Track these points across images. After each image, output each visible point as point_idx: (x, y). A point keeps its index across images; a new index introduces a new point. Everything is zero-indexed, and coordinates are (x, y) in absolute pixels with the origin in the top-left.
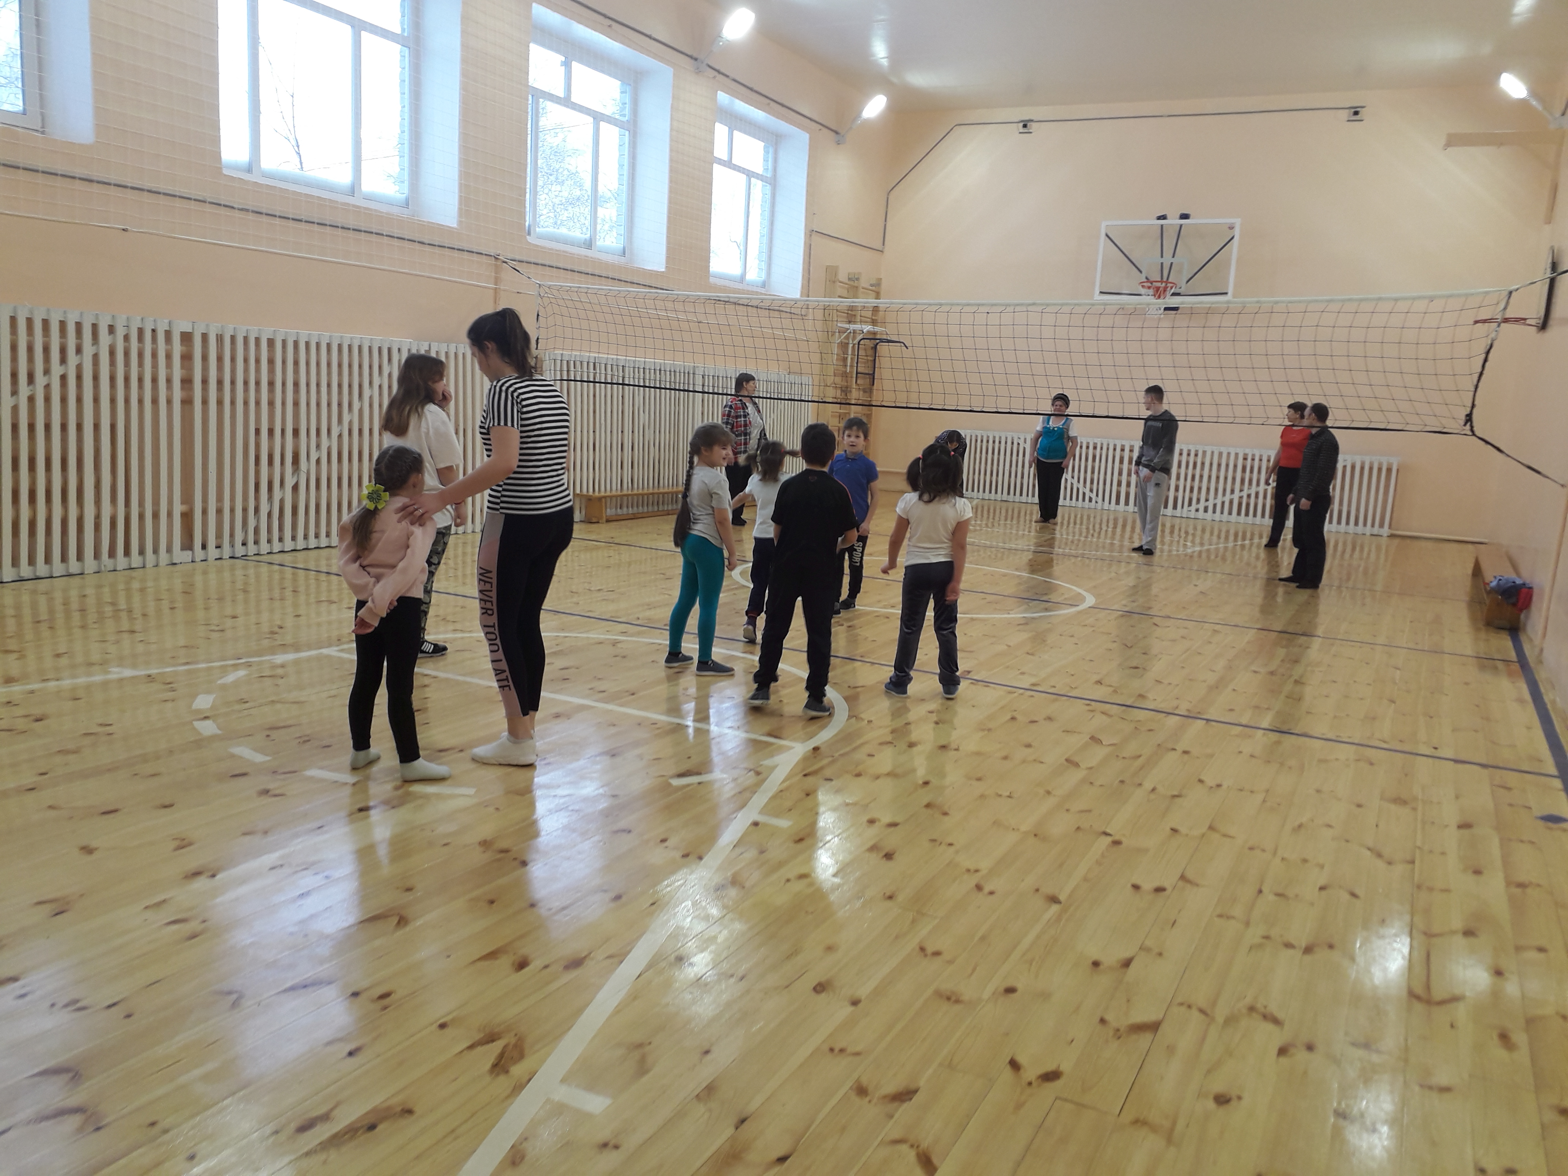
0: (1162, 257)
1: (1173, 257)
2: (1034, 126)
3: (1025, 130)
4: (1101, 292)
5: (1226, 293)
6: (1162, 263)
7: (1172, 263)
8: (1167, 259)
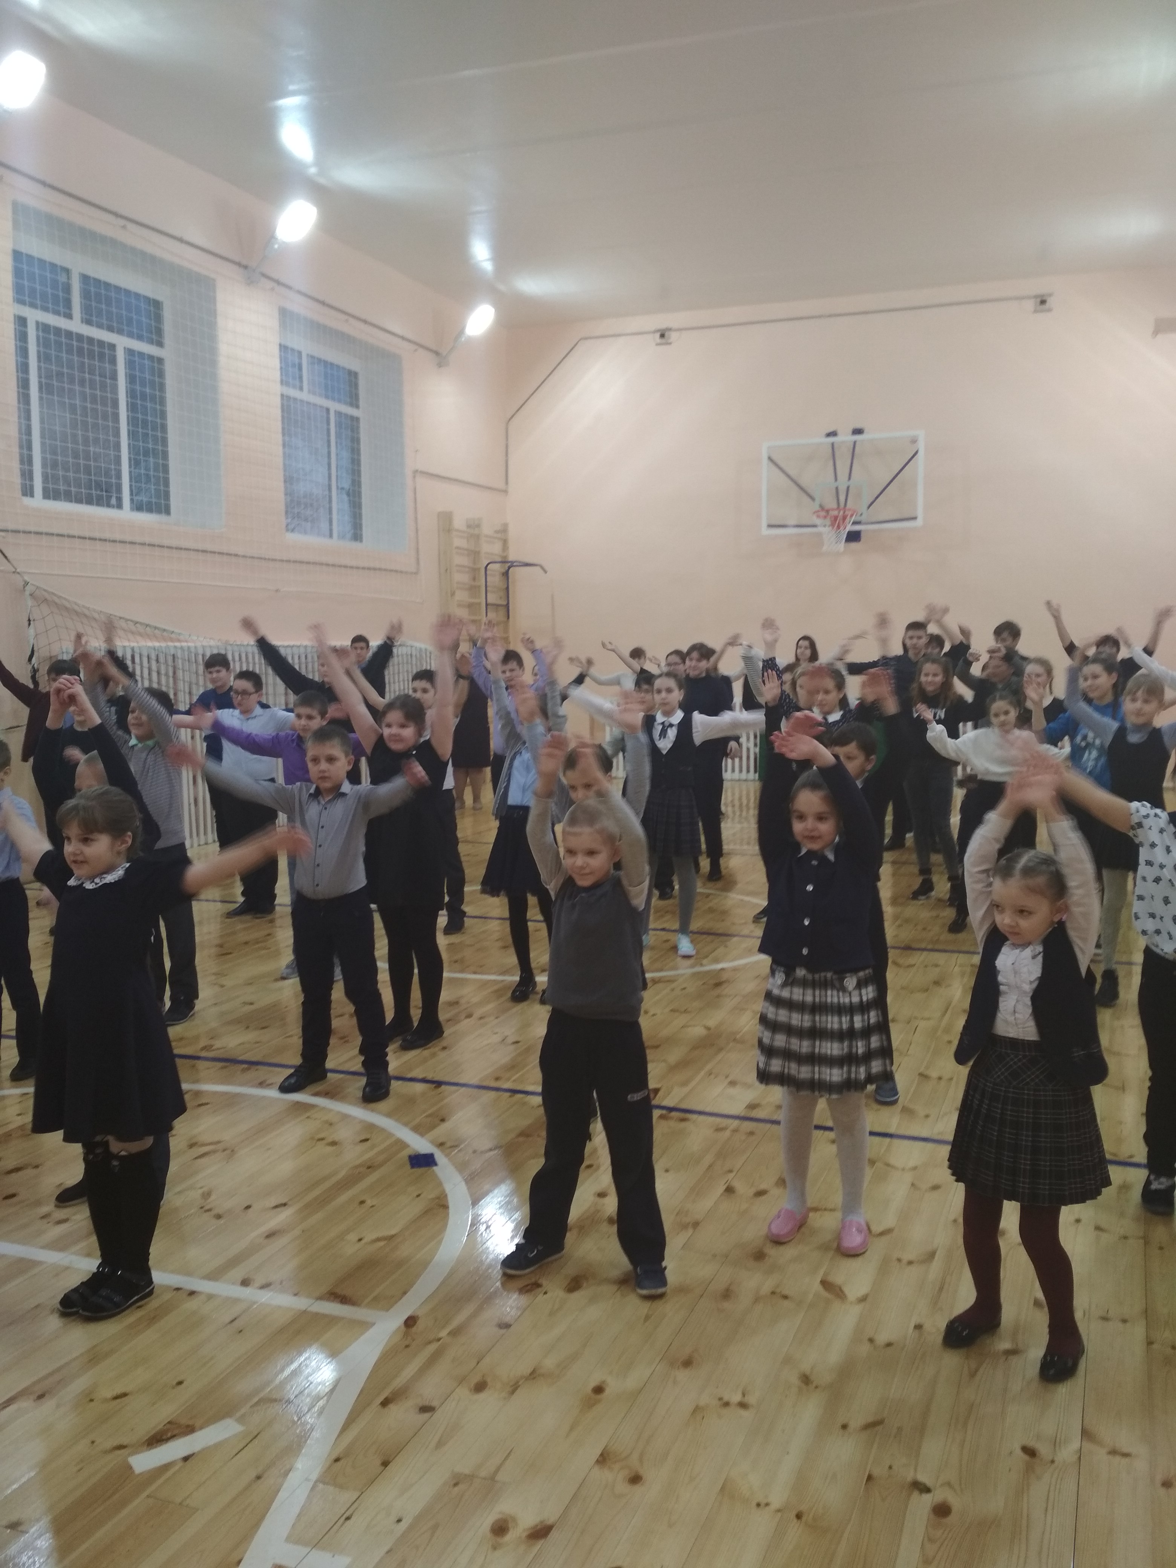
0: (836, 480)
1: (849, 479)
2: (674, 336)
3: (663, 341)
4: (770, 526)
5: (915, 518)
6: (837, 488)
7: (848, 488)
8: (843, 483)
